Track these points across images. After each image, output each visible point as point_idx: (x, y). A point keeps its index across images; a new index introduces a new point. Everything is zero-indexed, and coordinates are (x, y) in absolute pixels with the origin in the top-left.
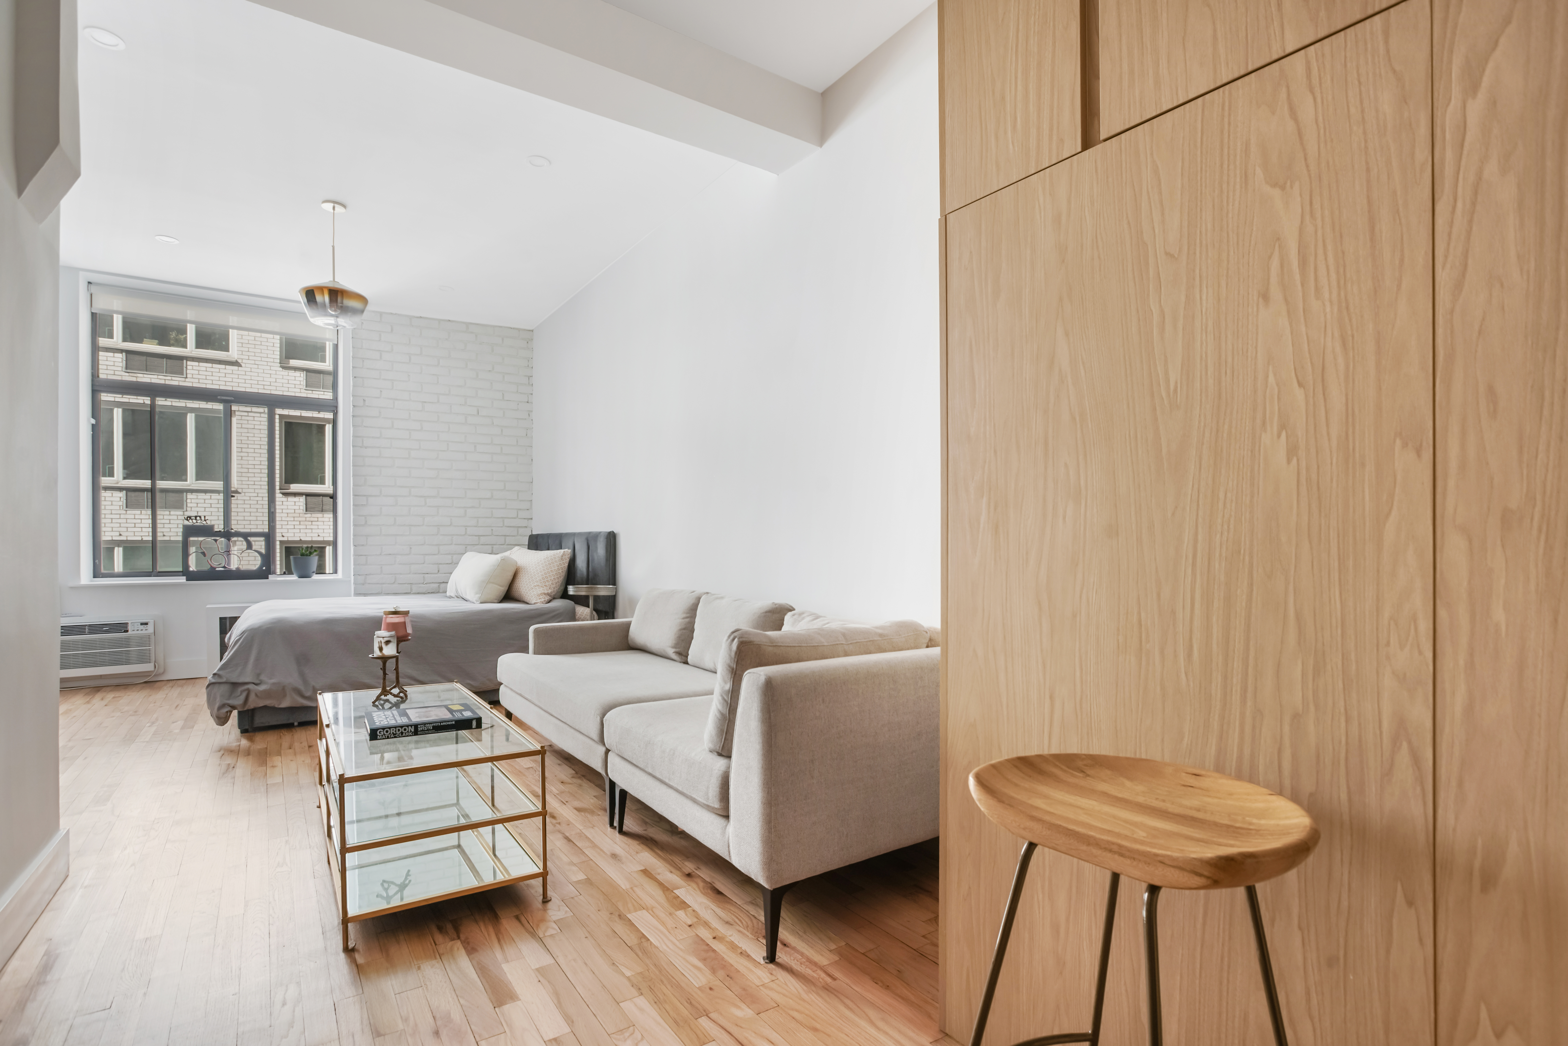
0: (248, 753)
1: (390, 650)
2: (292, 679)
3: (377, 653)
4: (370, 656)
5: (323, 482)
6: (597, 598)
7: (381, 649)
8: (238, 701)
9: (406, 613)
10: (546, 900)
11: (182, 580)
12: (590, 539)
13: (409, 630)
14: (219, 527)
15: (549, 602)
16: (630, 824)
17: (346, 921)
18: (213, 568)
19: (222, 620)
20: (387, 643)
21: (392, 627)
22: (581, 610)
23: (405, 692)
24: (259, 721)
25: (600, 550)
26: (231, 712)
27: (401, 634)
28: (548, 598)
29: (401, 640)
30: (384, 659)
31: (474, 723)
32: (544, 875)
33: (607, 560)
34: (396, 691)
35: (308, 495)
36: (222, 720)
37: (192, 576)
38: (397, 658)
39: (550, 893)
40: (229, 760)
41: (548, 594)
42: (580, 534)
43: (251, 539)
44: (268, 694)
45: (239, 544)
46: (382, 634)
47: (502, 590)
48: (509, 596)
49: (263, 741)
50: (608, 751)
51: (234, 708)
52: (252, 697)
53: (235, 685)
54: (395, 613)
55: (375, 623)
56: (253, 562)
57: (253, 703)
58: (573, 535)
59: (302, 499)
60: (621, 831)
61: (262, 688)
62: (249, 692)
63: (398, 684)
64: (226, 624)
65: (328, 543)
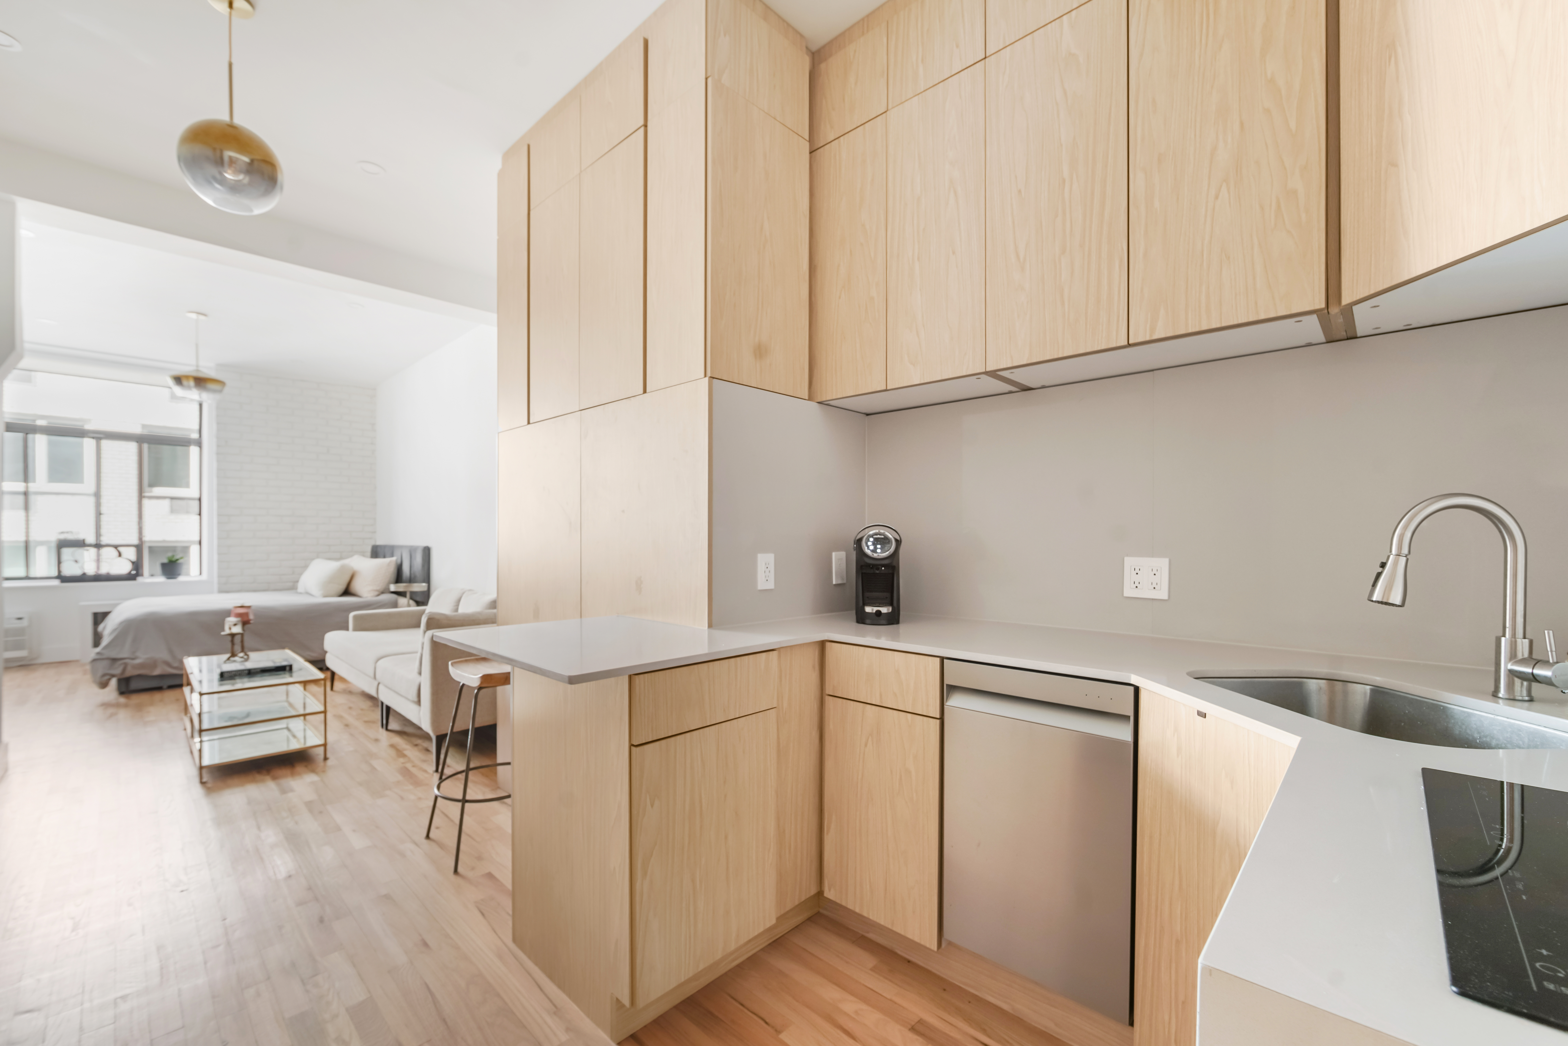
0: (126, 706)
1: (237, 629)
2: (163, 654)
3: (227, 631)
4: (223, 633)
5: (187, 485)
6: (412, 593)
7: (230, 629)
8: (118, 671)
9: (249, 607)
10: (326, 759)
11: (57, 582)
12: (412, 550)
13: (251, 617)
14: (91, 539)
15: (378, 595)
16: (393, 725)
17: (201, 768)
18: (84, 574)
19: (96, 615)
20: (235, 625)
21: (239, 615)
22: (402, 601)
23: (248, 655)
24: (134, 685)
25: (419, 559)
26: (109, 679)
27: (245, 619)
28: (377, 593)
29: (245, 623)
30: (233, 635)
31: (288, 668)
32: (325, 745)
33: (423, 566)
34: (242, 655)
35: (172, 498)
36: (104, 685)
37: (64, 579)
38: (242, 635)
39: (328, 755)
40: (111, 710)
41: (377, 591)
42: (406, 547)
43: (120, 549)
44: (142, 666)
45: (108, 553)
46: (232, 620)
47: (342, 587)
48: (347, 592)
49: (136, 699)
50: (379, 684)
51: (113, 676)
52: (129, 668)
53: (114, 660)
54: (242, 607)
55: (227, 613)
56: (123, 567)
57: (130, 672)
58: (401, 547)
59: (167, 502)
60: (387, 729)
61: (137, 661)
62: (126, 665)
63: (243, 650)
64: (99, 618)
65: (193, 542)
